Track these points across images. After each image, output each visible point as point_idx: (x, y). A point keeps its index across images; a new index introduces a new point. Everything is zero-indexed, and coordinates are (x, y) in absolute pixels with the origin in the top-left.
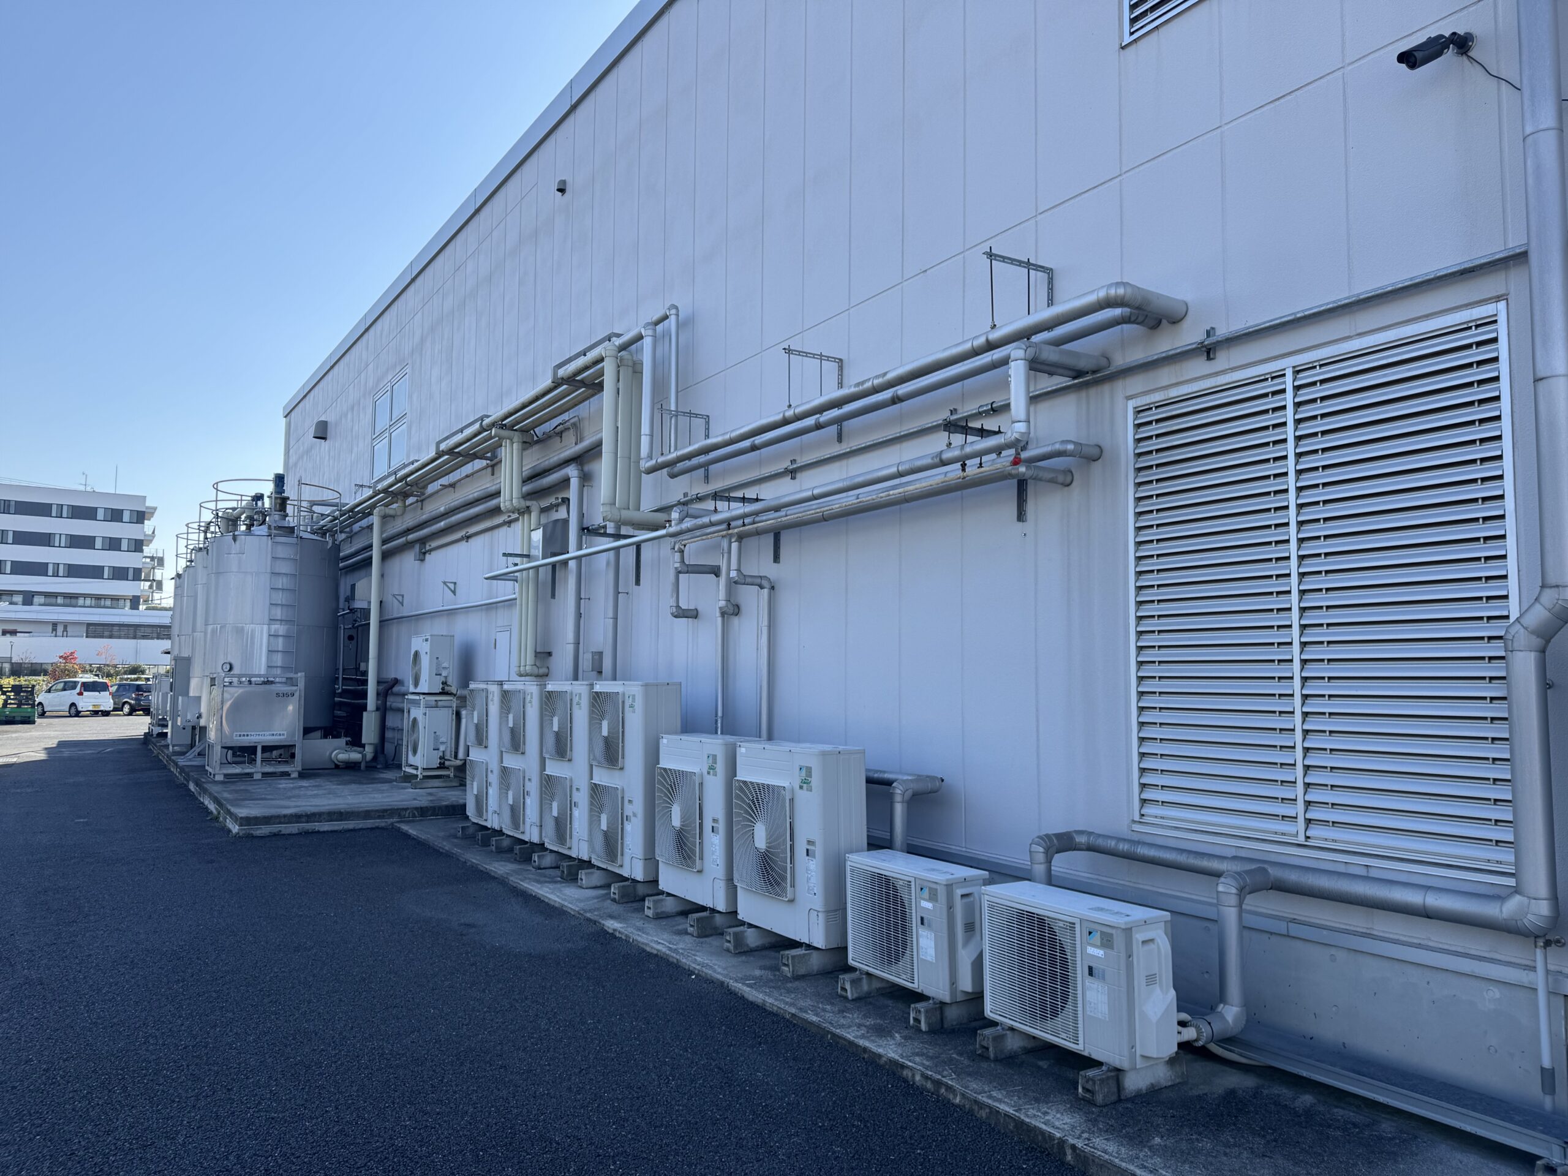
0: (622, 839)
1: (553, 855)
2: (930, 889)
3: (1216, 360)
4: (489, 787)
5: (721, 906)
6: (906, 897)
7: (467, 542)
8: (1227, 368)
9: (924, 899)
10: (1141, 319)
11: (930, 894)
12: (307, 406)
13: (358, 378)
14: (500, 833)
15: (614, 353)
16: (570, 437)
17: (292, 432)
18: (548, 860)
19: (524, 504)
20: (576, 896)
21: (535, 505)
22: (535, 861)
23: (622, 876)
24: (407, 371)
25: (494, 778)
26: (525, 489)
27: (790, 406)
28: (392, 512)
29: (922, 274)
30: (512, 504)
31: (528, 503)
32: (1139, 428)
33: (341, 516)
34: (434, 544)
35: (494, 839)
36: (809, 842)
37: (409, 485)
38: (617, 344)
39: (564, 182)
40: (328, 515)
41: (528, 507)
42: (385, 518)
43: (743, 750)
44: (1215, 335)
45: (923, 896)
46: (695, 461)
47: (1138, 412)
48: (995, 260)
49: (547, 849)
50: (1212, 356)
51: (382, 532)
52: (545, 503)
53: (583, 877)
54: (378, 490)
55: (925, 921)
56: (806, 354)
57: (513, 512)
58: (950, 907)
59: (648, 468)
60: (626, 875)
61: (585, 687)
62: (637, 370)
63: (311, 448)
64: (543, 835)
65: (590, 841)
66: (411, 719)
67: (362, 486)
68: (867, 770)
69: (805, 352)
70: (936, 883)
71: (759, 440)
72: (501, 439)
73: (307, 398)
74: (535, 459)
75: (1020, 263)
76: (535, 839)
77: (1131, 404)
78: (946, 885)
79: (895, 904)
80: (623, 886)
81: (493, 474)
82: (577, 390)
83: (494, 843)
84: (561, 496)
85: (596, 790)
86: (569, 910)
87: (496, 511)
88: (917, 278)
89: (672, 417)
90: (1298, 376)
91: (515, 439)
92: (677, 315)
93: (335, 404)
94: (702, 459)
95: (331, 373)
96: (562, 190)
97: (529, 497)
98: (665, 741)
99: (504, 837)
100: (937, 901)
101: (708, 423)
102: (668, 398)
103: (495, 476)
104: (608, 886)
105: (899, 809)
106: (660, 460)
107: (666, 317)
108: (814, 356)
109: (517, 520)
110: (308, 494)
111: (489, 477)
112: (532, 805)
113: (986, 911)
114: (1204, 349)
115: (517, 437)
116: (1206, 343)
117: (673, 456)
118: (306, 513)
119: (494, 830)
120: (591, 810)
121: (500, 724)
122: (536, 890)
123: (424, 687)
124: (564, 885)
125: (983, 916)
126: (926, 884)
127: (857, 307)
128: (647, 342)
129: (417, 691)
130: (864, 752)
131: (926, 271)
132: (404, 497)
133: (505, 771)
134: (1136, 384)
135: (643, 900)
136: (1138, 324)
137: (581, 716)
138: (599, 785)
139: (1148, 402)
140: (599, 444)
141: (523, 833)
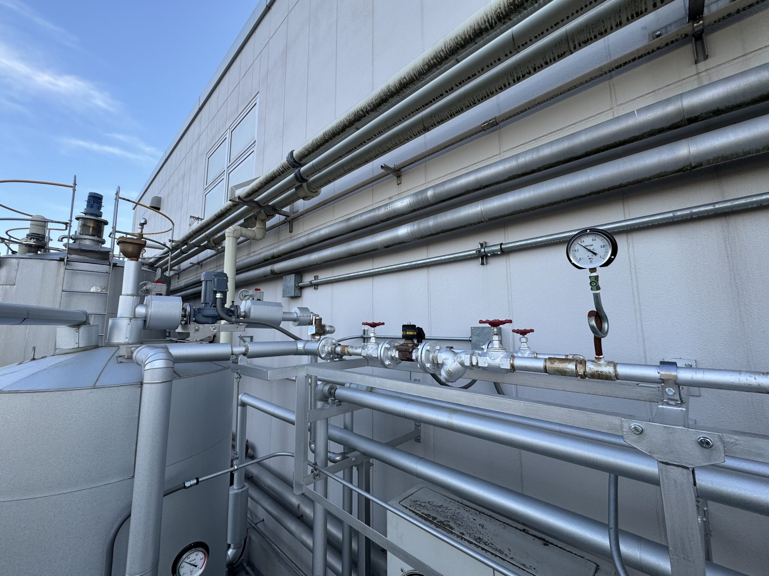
13: (190, 152)
28: (250, 234)
67: (198, 219)
73: (148, 190)
93: (167, 183)
95: (166, 164)
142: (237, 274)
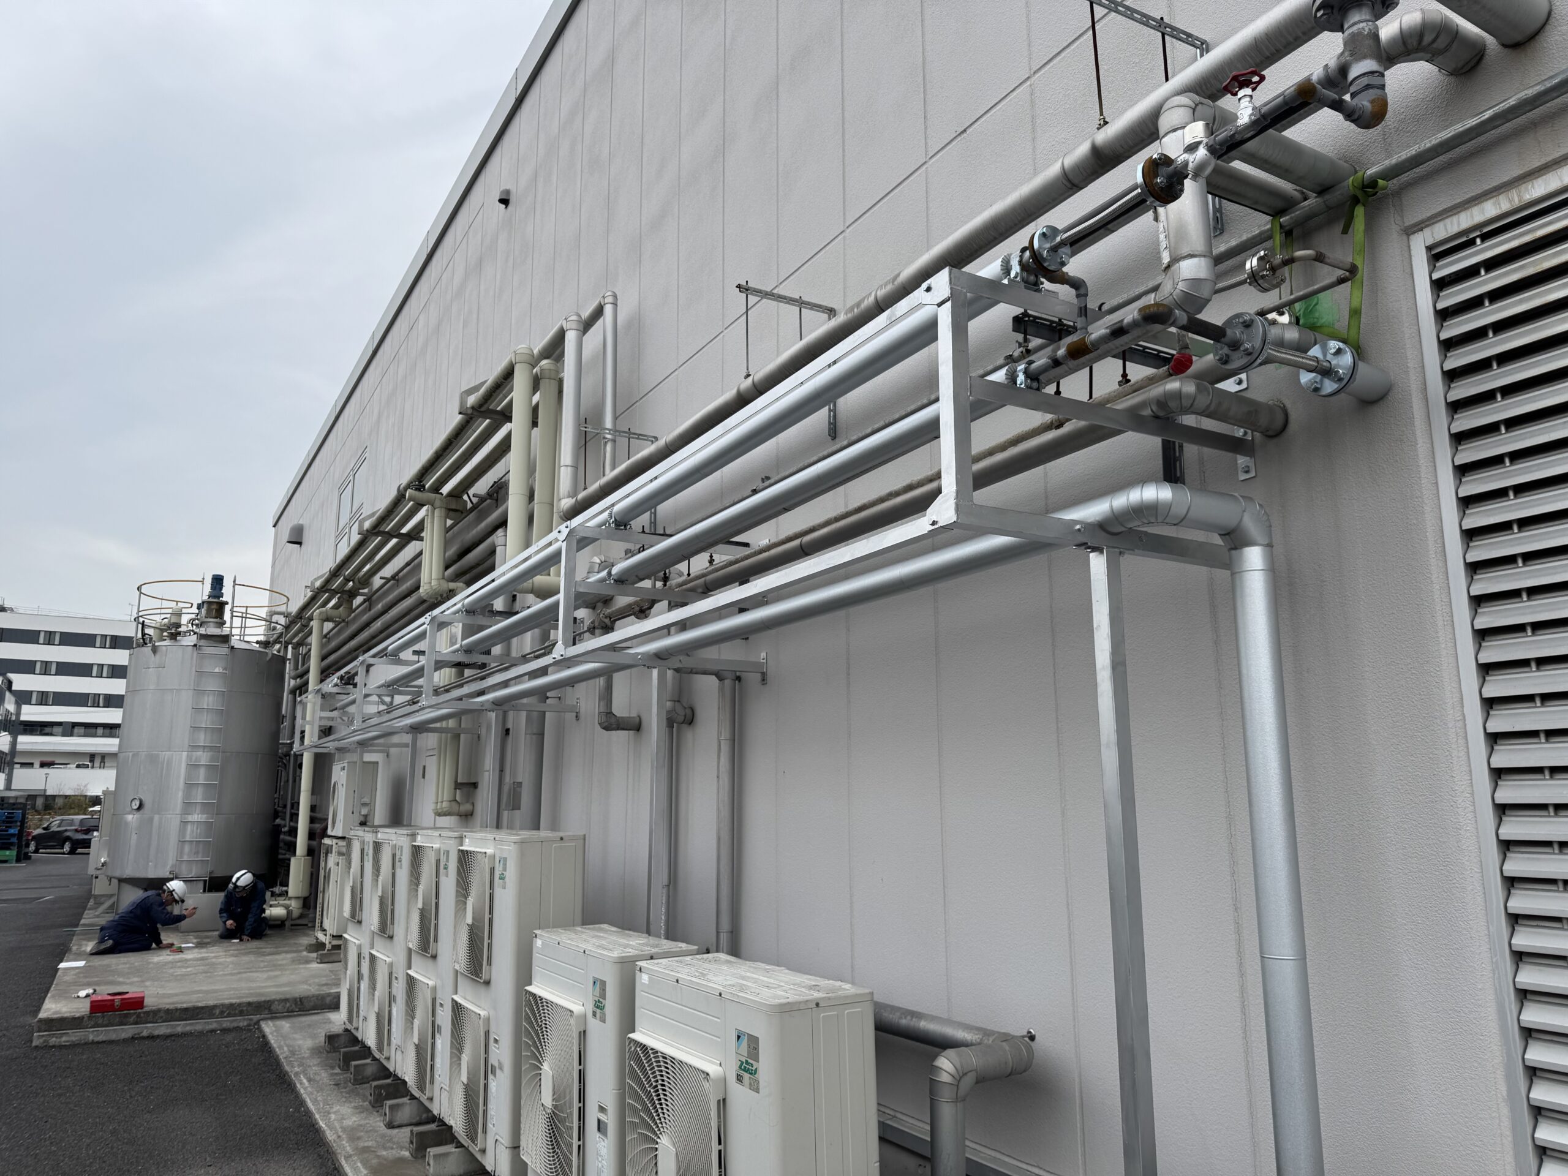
0: (485, 1104)
1: (414, 1104)
4: (361, 981)
13: (329, 472)
14: (368, 1050)
15: (528, 358)
18: (407, 1111)
19: (446, 586)
21: (459, 588)
23: (484, 1167)
24: (367, 455)
27: (748, 375)
28: (335, 614)
29: (959, 138)
30: (431, 587)
31: (452, 585)
38: (535, 350)
39: (508, 192)
41: (452, 591)
43: (645, 979)
47: (1436, 255)
48: (1100, 5)
49: (408, 1092)
56: (777, 298)
60: (489, 1168)
61: (452, 842)
63: (291, 555)
65: (450, 1095)
69: (774, 294)
75: (1145, 18)
76: (399, 1072)
77: (1421, 242)
83: (353, 1071)
85: (458, 1014)
88: (951, 145)
89: (606, 443)
91: (438, 504)
92: (615, 304)
93: (310, 504)
95: (309, 471)
96: (505, 201)
98: (540, 942)
99: (370, 1059)
105: (949, 1116)
107: (599, 312)
108: (788, 301)
115: (439, 500)
119: (363, 1045)
120: (452, 1044)
121: (372, 890)
123: (339, 829)
127: (856, 224)
129: (334, 833)
132: (350, 597)
133: (372, 962)
137: (448, 889)
138: (461, 1006)
139: (1466, 225)
141: (388, 1056)
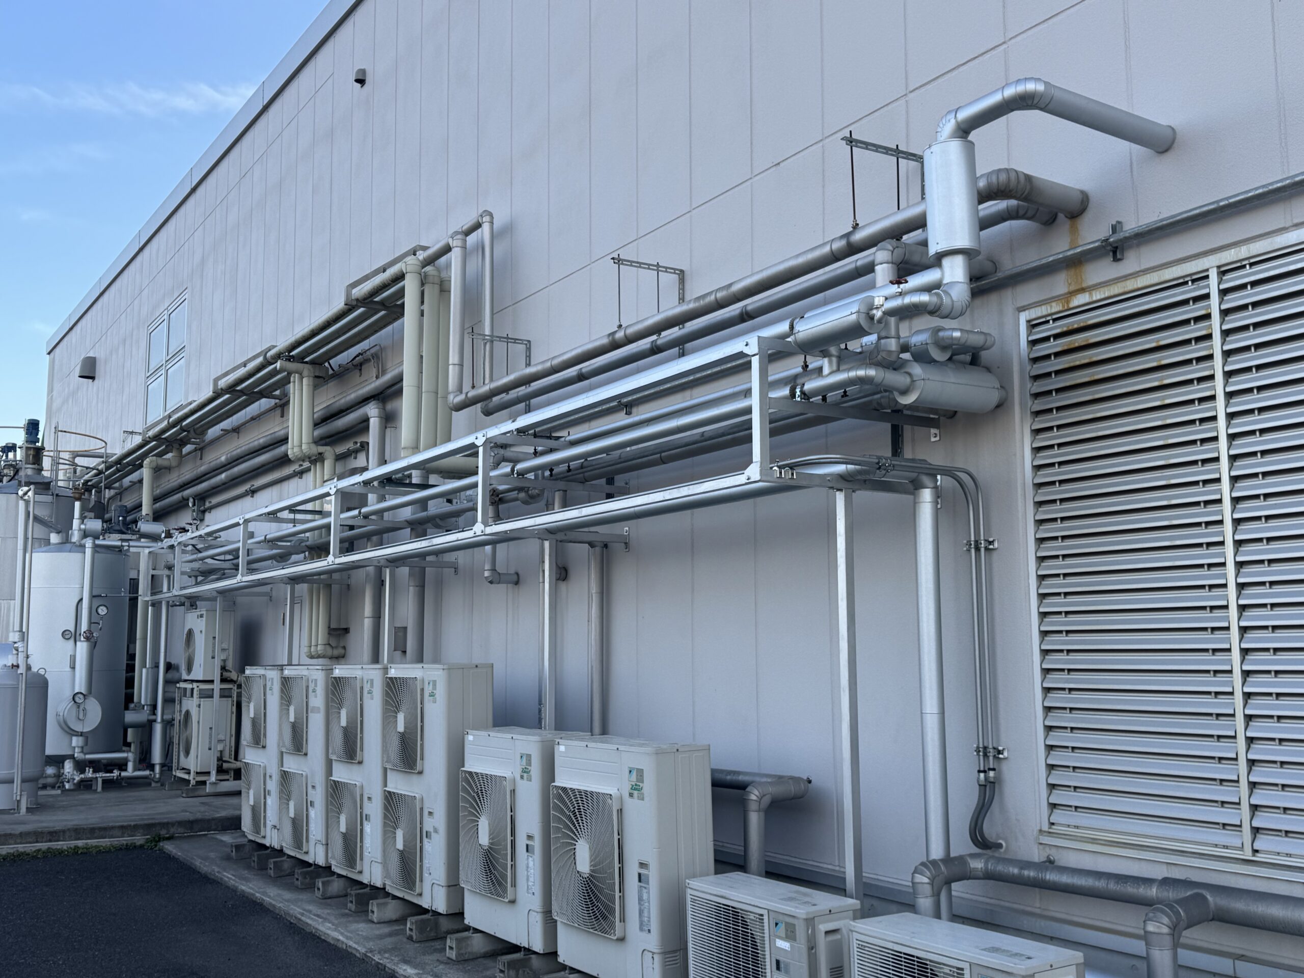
0: (421, 860)
1: (342, 881)
2: (787, 924)
3: (1124, 261)
4: (268, 797)
5: (538, 945)
6: (757, 934)
7: (252, 497)
8: (1138, 270)
9: (781, 938)
10: (1030, 214)
11: (787, 930)
12: (74, 341)
13: (131, 306)
14: (280, 852)
15: (417, 268)
16: (370, 371)
17: (55, 371)
18: (336, 886)
19: (315, 449)
20: (364, 934)
21: (328, 451)
22: (319, 889)
23: (421, 906)
24: (186, 296)
25: (273, 786)
26: (317, 433)
27: (620, 326)
28: (166, 463)
29: (774, 168)
30: (302, 450)
31: (321, 449)
32: (1034, 346)
33: (107, 468)
34: (215, 500)
35: (272, 860)
36: (642, 865)
37: (185, 431)
38: (421, 258)
39: (363, 72)
40: (93, 469)
41: (320, 454)
42: (158, 471)
43: (562, 748)
44: (1122, 231)
45: (778, 934)
46: (513, 394)
47: (1032, 325)
48: (857, 146)
49: (333, 873)
50: (1119, 256)
51: (153, 489)
52: (341, 449)
53: (375, 909)
54: (149, 437)
55: (782, 965)
56: (640, 265)
57: (303, 461)
58: (812, 948)
59: (457, 404)
60: (426, 906)
61: (377, 672)
62: (444, 289)
63: (78, 389)
64: (330, 855)
65: (385, 863)
66: (183, 713)
67: (132, 433)
68: (713, 771)
69: (638, 263)
70: (793, 917)
71: (587, 366)
72: (289, 374)
73: (75, 329)
74: (331, 397)
75: (887, 150)
76: (321, 861)
77: (1024, 317)
78: (806, 920)
79: (745, 943)
80: (422, 920)
81: (282, 416)
82: (376, 313)
83: (272, 866)
84: (360, 439)
85: (391, 800)
86: (354, 952)
87: (284, 460)
88: (769, 172)
89: (485, 344)
90: (1224, 278)
91: (305, 373)
92: (492, 223)
93: (104, 337)
94: (522, 391)
95: (101, 300)
96: (361, 81)
97: (323, 442)
98: (470, 738)
99: (285, 858)
100: (795, 940)
101: (529, 349)
102: (480, 322)
103: (284, 419)
104: (402, 920)
105: (755, 819)
106: (470, 395)
107: (478, 226)
108: (649, 266)
109: (308, 470)
110: (70, 444)
111: (278, 419)
112: (316, 816)
113: (856, 952)
114: (1109, 248)
115: (306, 370)
116: (1111, 240)
117: (486, 389)
118: (67, 467)
119: (273, 849)
120: (385, 825)
121: (280, 718)
122: (317, 926)
123: (198, 673)
124: (351, 919)
125: (852, 959)
126: (781, 918)
127: (699, 208)
128: (455, 256)
129: (192, 677)
130: (708, 748)
131: (779, 164)
132: (180, 445)
133: (285, 777)
134: (1030, 292)
135: (444, 938)
136: (1028, 219)
137: (374, 708)
138: (394, 793)
139: (1045, 313)
140: (399, 379)
141: (307, 853)
142: (154, 504)
